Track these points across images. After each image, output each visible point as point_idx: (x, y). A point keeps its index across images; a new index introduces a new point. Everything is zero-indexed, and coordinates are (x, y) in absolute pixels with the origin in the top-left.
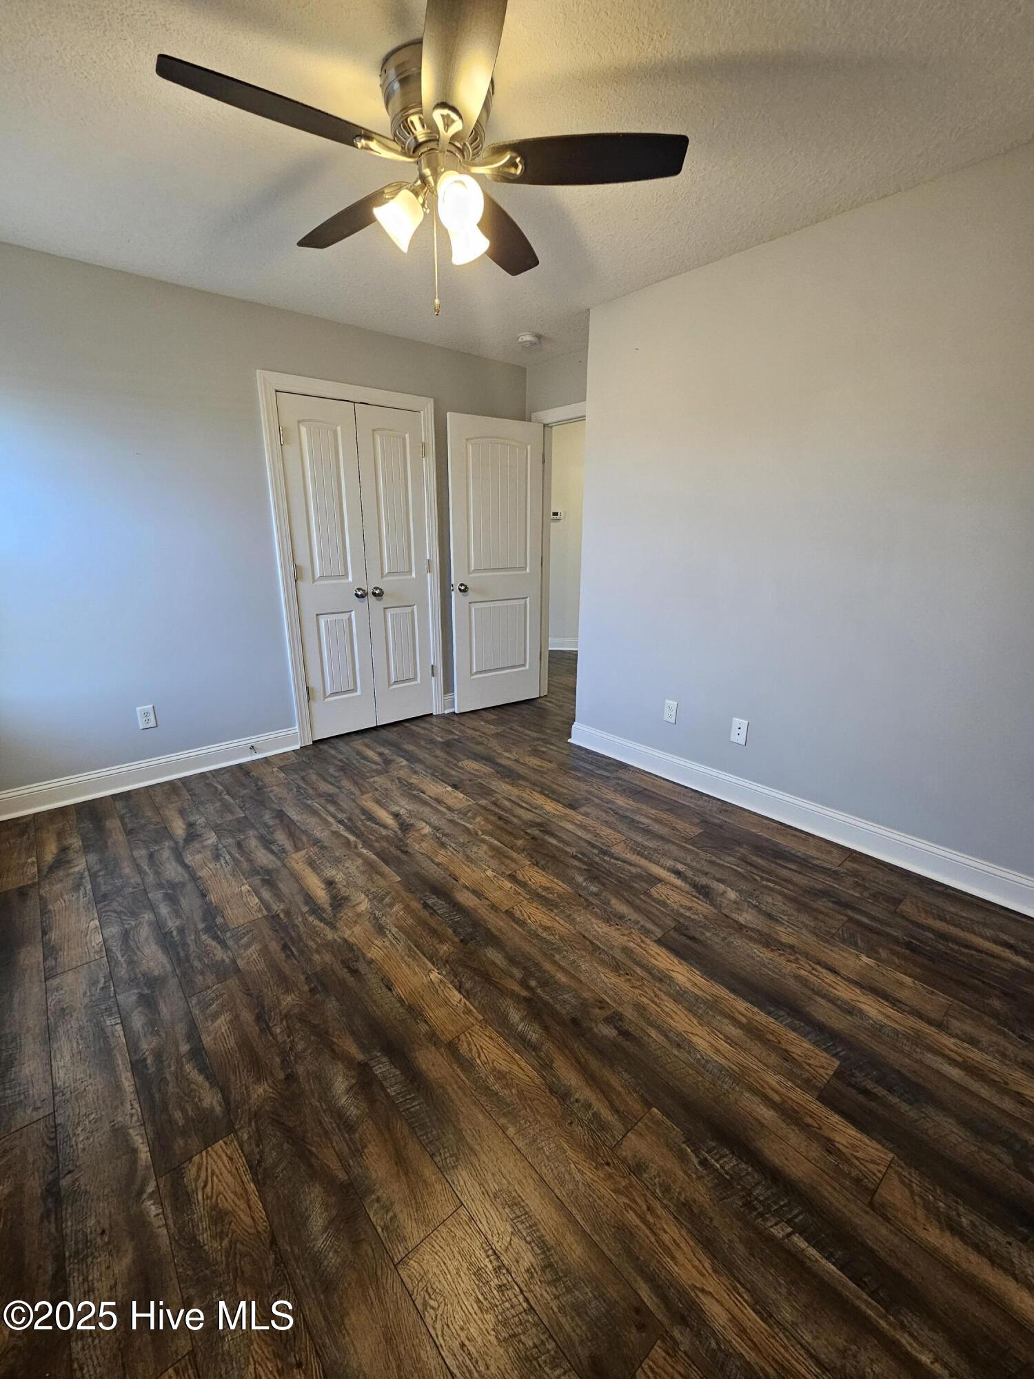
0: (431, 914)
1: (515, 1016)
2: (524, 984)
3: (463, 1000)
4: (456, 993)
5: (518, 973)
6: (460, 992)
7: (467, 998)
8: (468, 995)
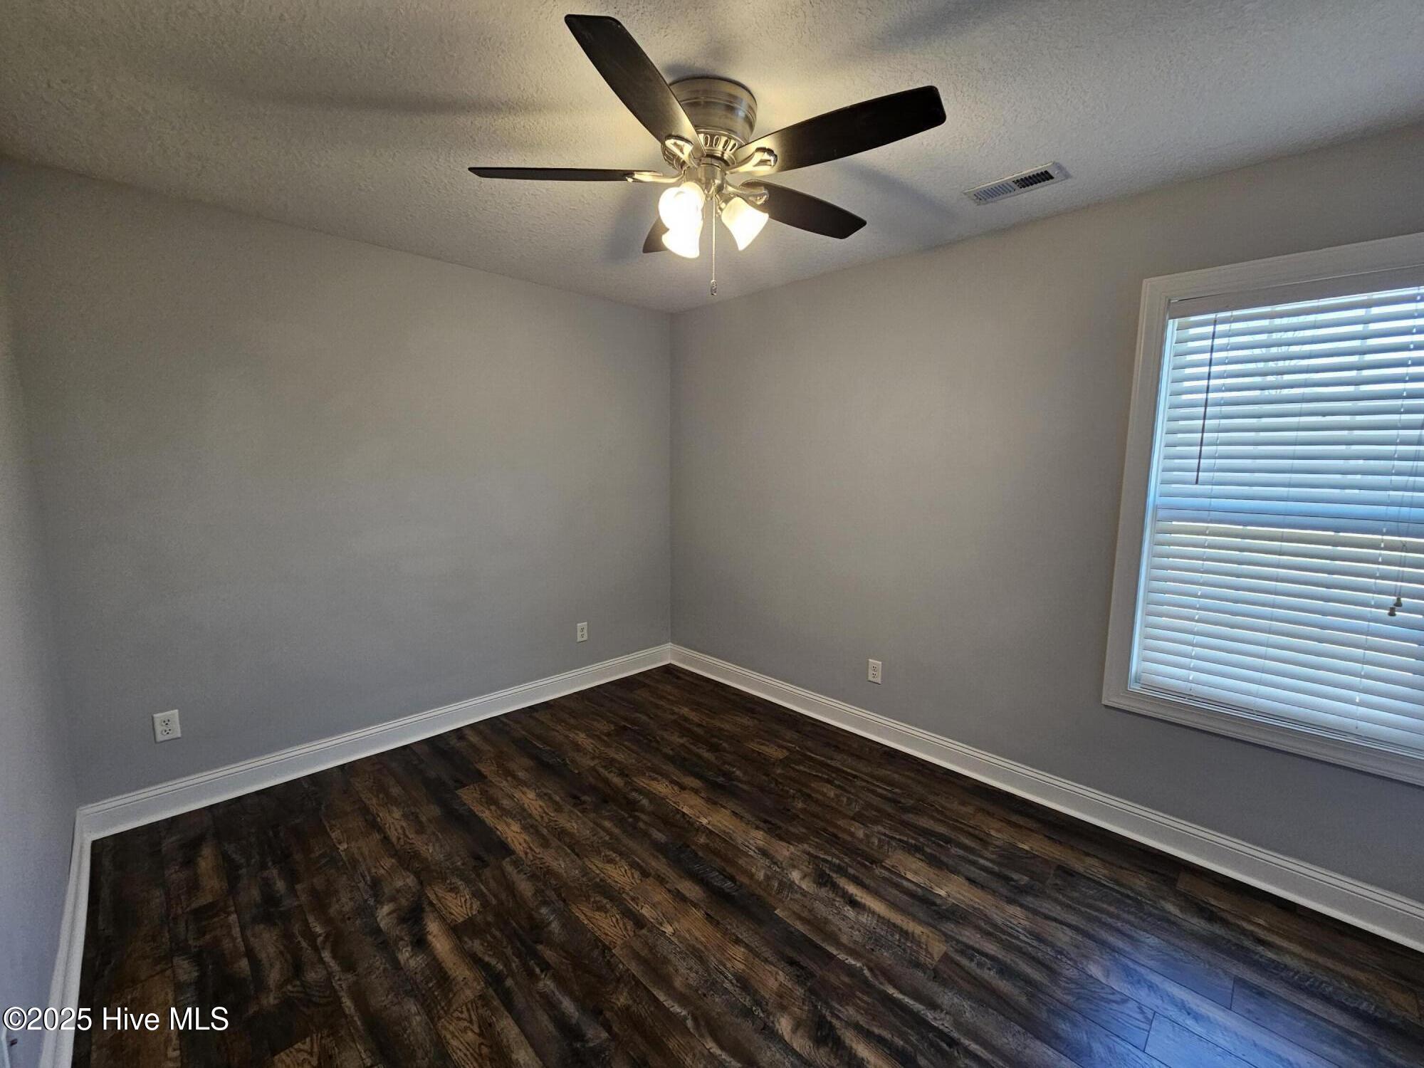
0: (725, 870)
1: (645, 802)
2: (637, 819)
3: (680, 808)
4: (686, 812)
5: (641, 825)
6: (684, 813)
7: (677, 809)
8: (678, 811)
